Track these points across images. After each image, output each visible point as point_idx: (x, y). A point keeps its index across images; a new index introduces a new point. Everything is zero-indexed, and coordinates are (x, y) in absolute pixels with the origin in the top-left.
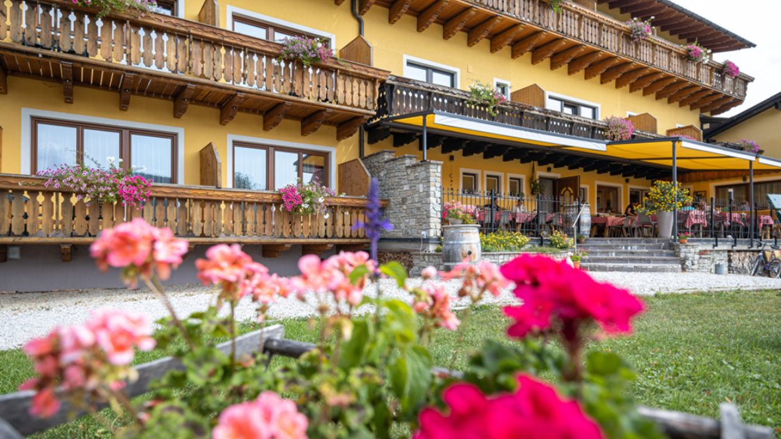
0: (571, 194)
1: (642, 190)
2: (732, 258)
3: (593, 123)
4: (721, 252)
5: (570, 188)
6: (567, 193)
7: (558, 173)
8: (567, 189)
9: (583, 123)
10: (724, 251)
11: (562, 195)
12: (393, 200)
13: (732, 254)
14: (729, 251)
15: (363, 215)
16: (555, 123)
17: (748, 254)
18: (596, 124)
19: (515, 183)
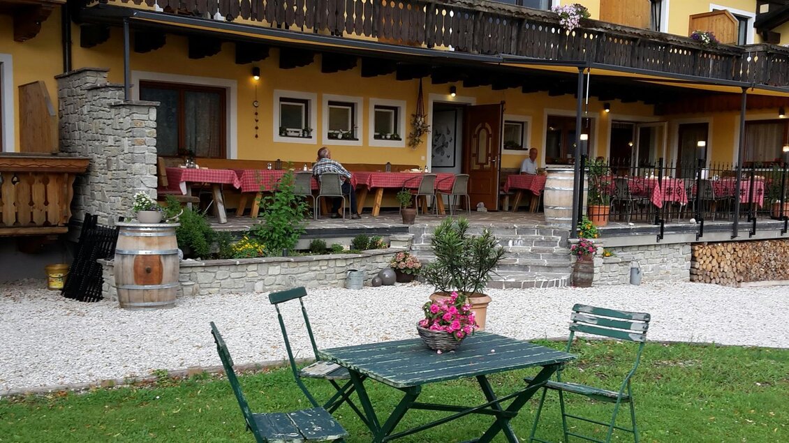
0: (489, 136)
1: (637, 123)
2: (696, 255)
3: (518, 13)
4: (676, 247)
5: (487, 125)
6: (483, 133)
7: (472, 98)
8: (483, 127)
9: (498, 12)
10: (683, 244)
11: (475, 136)
12: (97, 160)
13: (696, 248)
14: (693, 244)
15: (42, 186)
16: (444, 13)
17: (730, 247)
18: (523, 14)
19: (389, 113)
